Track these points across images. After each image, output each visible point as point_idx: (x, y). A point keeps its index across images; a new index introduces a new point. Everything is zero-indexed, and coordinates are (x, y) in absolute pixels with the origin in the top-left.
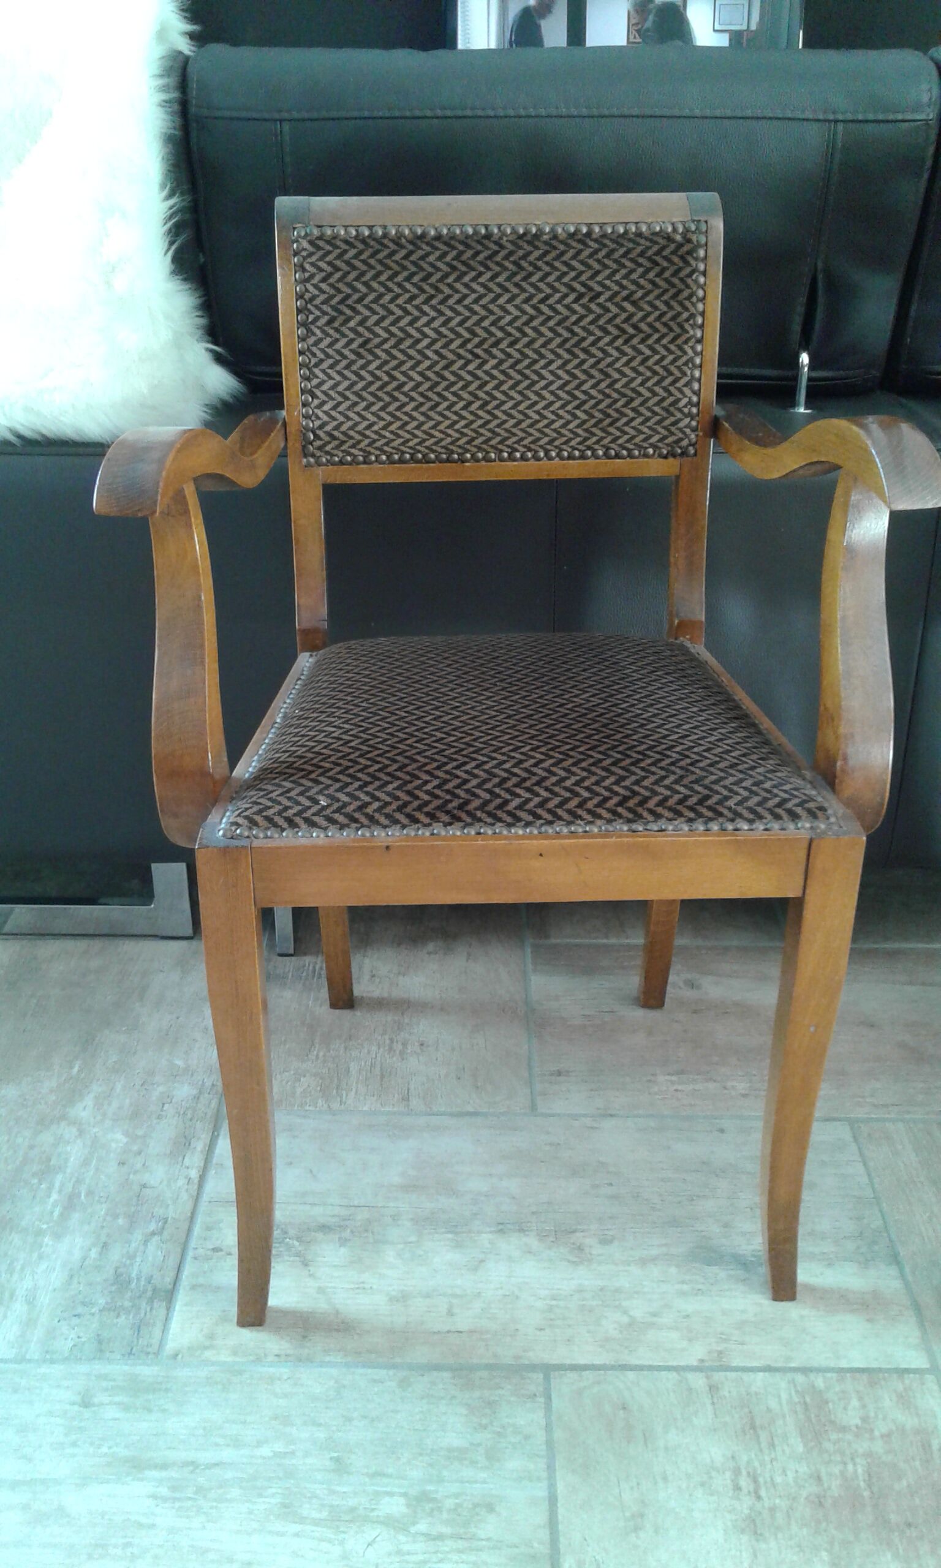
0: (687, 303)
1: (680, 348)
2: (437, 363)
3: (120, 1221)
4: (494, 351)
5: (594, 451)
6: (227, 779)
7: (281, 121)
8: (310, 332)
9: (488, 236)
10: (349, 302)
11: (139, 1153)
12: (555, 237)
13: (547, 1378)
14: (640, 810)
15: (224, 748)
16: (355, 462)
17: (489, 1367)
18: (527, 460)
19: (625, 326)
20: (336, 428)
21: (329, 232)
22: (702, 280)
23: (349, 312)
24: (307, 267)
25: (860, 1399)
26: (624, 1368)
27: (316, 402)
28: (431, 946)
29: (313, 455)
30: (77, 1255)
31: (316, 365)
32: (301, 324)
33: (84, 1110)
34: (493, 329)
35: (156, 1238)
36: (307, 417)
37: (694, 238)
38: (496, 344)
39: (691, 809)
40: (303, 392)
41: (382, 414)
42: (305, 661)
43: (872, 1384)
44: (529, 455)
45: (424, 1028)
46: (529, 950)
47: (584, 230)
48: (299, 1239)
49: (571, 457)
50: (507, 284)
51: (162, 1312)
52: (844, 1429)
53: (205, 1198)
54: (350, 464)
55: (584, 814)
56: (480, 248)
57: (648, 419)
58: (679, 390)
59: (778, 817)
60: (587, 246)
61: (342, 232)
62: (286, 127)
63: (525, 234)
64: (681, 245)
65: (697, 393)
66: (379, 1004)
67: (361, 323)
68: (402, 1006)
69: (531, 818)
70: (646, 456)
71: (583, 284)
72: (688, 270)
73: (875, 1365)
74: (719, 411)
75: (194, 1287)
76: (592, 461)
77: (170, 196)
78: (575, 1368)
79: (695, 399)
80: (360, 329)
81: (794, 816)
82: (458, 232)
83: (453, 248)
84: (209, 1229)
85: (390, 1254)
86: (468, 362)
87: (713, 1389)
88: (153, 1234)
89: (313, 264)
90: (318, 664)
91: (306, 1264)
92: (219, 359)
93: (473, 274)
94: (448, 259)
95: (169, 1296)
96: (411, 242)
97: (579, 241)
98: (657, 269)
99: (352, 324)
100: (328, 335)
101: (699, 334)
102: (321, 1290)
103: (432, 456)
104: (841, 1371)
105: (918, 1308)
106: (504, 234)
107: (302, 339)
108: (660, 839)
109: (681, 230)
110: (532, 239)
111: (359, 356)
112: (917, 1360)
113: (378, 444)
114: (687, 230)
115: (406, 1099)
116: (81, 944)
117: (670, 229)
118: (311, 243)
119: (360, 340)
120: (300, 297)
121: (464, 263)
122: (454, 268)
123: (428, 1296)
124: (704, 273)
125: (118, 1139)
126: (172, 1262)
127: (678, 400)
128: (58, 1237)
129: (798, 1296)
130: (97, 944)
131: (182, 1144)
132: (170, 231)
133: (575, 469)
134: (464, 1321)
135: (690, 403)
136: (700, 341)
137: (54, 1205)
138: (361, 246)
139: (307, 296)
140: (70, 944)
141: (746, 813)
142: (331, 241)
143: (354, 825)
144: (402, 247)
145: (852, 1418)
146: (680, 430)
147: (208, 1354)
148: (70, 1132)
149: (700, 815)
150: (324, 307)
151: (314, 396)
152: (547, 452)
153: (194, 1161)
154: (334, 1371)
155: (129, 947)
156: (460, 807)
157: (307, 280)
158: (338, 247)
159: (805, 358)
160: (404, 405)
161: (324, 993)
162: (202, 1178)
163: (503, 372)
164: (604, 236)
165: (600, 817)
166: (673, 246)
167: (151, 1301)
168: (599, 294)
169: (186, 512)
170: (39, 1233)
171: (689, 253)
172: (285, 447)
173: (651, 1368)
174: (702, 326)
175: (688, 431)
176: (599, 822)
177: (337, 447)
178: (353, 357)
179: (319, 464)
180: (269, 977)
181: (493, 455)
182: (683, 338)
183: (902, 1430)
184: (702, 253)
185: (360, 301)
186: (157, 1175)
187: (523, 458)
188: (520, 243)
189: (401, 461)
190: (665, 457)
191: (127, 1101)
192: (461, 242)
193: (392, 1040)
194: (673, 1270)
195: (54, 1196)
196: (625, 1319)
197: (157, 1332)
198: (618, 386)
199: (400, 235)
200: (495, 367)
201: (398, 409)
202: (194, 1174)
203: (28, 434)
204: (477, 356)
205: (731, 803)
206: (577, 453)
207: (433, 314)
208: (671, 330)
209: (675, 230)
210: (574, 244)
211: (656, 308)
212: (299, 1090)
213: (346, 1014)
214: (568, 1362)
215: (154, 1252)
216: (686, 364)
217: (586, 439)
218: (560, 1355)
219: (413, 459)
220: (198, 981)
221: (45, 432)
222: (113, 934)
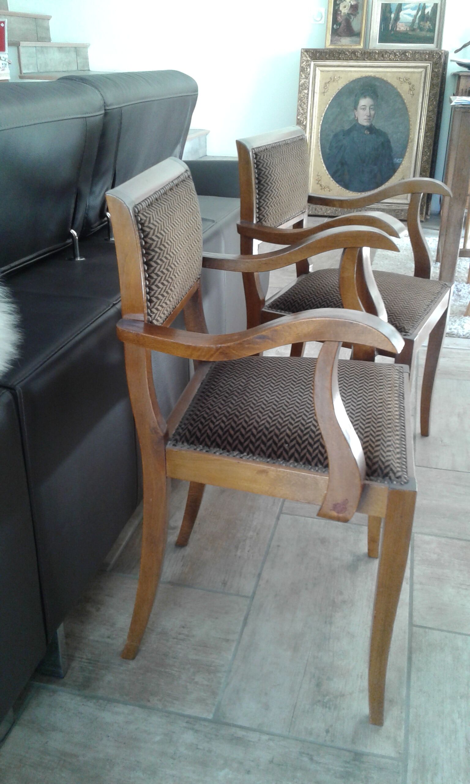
3: (299, 774)
35: (315, 758)
75: (354, 743)
84: (311, 734)
91: (343, 695)
95: (358, 754)
126: (335, 752)
131: (238, 741)
147: (399, 740)
153: (254, 736)
159: (75, 233)
167: (361, 762)
202: (265, 737)
215: (326, 759)
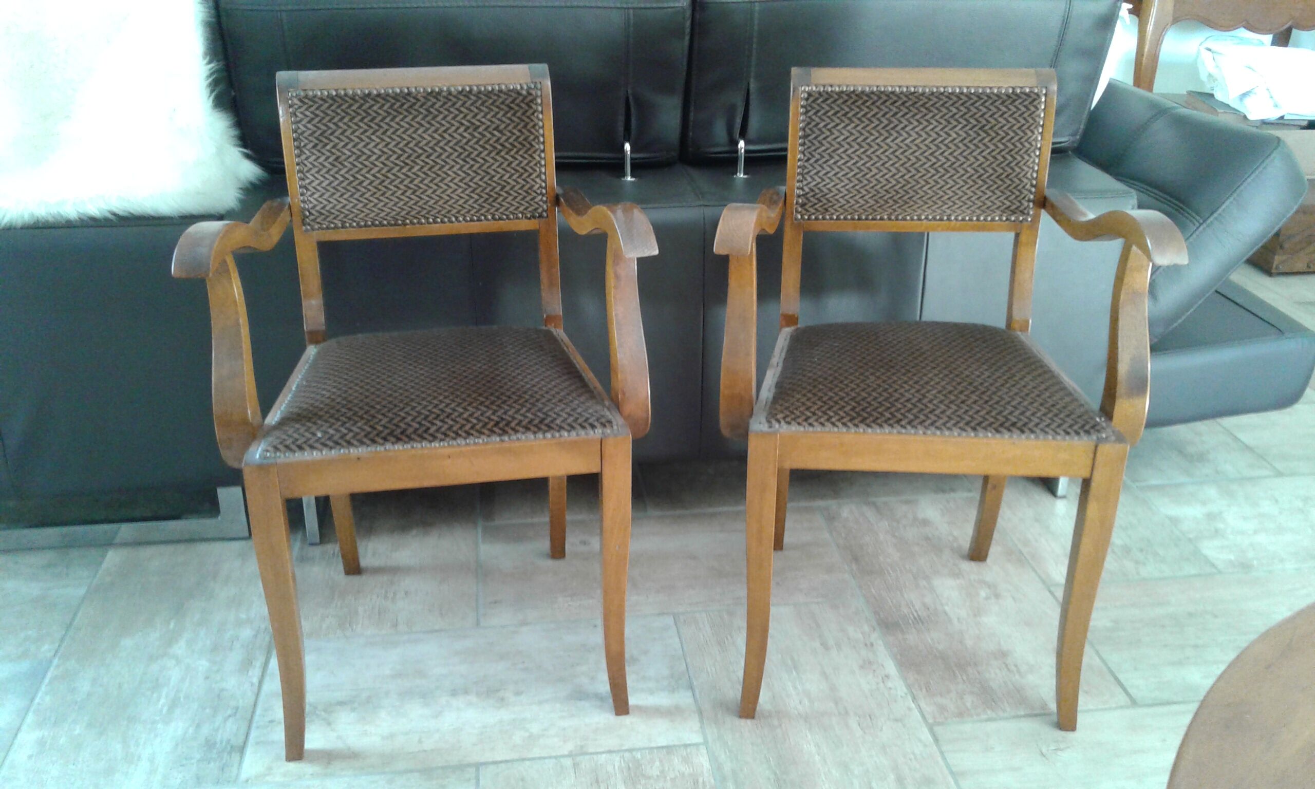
0: (533, 130)
1: (531, 156)
2: (382, 169)
3: (208, 710)
4: (418, 161)
5: (485, 217)
6: (261, 425)
7: (280, 11)
8: (302, 152)
9: (409, 94)
10: (326, 135)
11: (218, 671)
12: (450, 93)
13: (478, 770)
14: (506, 429)
15: (259, 408)
16: (336, 227)
17: (443, 768)
18: (444, 223)
19: (496, 145)
20: (323, 208)
21: (311, 93)
22: (541, 116)
23: (326, 141)
24: (298, 114)
25: (661, 761)
26: (524, 760)
27: (309, 193)
28: (414, 532)
29: (309, 225)
30: (180, 732)
31: (308, 172)
32: (298, 147)
33: (179, 648)
34: (416, 149)
35: (231, 720)
36: (304, 202)
37: (533, 92)
38: (418, 157)
39: (536, 426)
40: (300, 187)
41: (351, 199)
42: (311, 351)
43: (668, 753)
44: (446, 220)
45: (408, 583)
46: (480, 530)
47: (468, 89)
48: (325, 711)
49: (472, 220)
50: (423, 122)
51: (238, 758)
52: (649, 778)
53: (263, 693)
54: (333, 228)
55: (474, 433)
56: (404, 101)
57: (516, 198)
58: (533, 180)
59: (583, 427)
60: (470, 99)
61: (319, 93)
62: (284, 15)
63: (432, 92)
64: (525, 97)
65: (545, 181)
66: (378, 571)
67: (334, 147)
68: (394, 570)
69: (443, 437)
70: (518, 218)
71: (469, 121)
72: (531, 111)
73: (671, 743)
74: (559, 191)
75: (257, 743)
76: (485, 222)
77: (210, 62)
78: (495, 763)
79: (544, 185)
80: (333, 150)
81: (593, 427)
82: (390, 91)
83: (388, 101)
84: (266, 710)
85: (383, 714)
86: (402, 168)
87: (576, 766)
88: (230, 716)
89: (302, 113)
90: (318, 353)
91: (329, 724)
92: (248, 156)
93: (401, 116)
94: (385, 108)
95: (242, 750)
96: (361, 98)
97: (465, 96)
98: (512, 112)
99: (328, 147)
100: (313, 154)
101: (542, 147)
102: (339, 737)
103: (385, 222)
104: (652, 749)
105: (700, 712)
106: (419, 92)
107: (298, 156)
108: (517, 444)
109: (525, 87)
110: (436, 95)
111: (334, 166)
112: (696, 738)
113: (350, 217)
114: (529, 88)
115: (395, 625)
116: (170, 548)
117: (519, 88)
118: (301, 100)
119: (334, 157)
120: (295, 131)
121: (395, 110)
122: (389, 114)
123: (407, 734)
124: (542, 112)
125: (203, 664)
126: (243, 730)
127: (533, 186)
128: (167, 722)
129: (630, 711)
130: (181, 547)
131: (247, 664)
132: (210, 84)
133: (475, 228)
134: (428, 745)
135: (541, 187)
136: (543, 151)
137: (163, 706)
138: (330, 102)
139: (299, 131)
140: (162, 548)
141: (566, 427)
142: (313, 99)
143: (338, 447)
144: (356, 101)
145: (655, 772)
146: (537, 203)
147: (268, 778)
148: (171, 663)
149: (539, 429)
150: (310, 138)
151: (307, 189)
152: (457, 218)
153: (255, 674)
154: (346, 779)
155: (203, 547)
156: (402, 433)
157: (299, 122)
158: (316, 103)
159: (627, 147)
160: (364, 194)
161: (341, 567)
162: (261, 683)
163: (424, 173)
164: (480, 92)
165: (484, 434)
166: (521, 98)
167: (230, 753)
168: (479, 127)
169: (228, 271)
170: (154, 722)
171: (531, 101)
172: (291, 221)
173: (540, 758)
174: (543, 143)
175: (541, 203)
176: (483, 437)
177: (325, 219)
178: (330, 167)
179: (313, 229)
180: (303, 559)
181: (423, 221)
182: (532, 150)
183: (683, 775)
184: (539, 101)
185: (332, 134)
186: (231, 683)
187: (442, 222)
188: (429, 97)
189: (366, 226)
190: (530, 219)
191: (208, 642)
192: (393, 98)
193: (386, 592)
194: (558, 705)
195: (162, 701)
196: (527, 734)
197: (234, 770)
198: (495, 179)
199: (355, 95)
200: (419, 170)
201: (361, 196)
202: (255, 680)
203: (121, 213)
204: (407, 164)
205: (558, 422)
206: (475, 218)
207: (378, 140)
208: (524, 146)
209: (522, 88)
210: (462, 97)
211: (514, 134)
212: (324, 626)
213: (355, 579)
214: (491, 760)
215: (231, 726)
216: (536, 165)
217: (479, 210)
218: (488, 757)
219: (373, 224)
220: (252, 566)
221: (132, 211)
222: (191, 540)
